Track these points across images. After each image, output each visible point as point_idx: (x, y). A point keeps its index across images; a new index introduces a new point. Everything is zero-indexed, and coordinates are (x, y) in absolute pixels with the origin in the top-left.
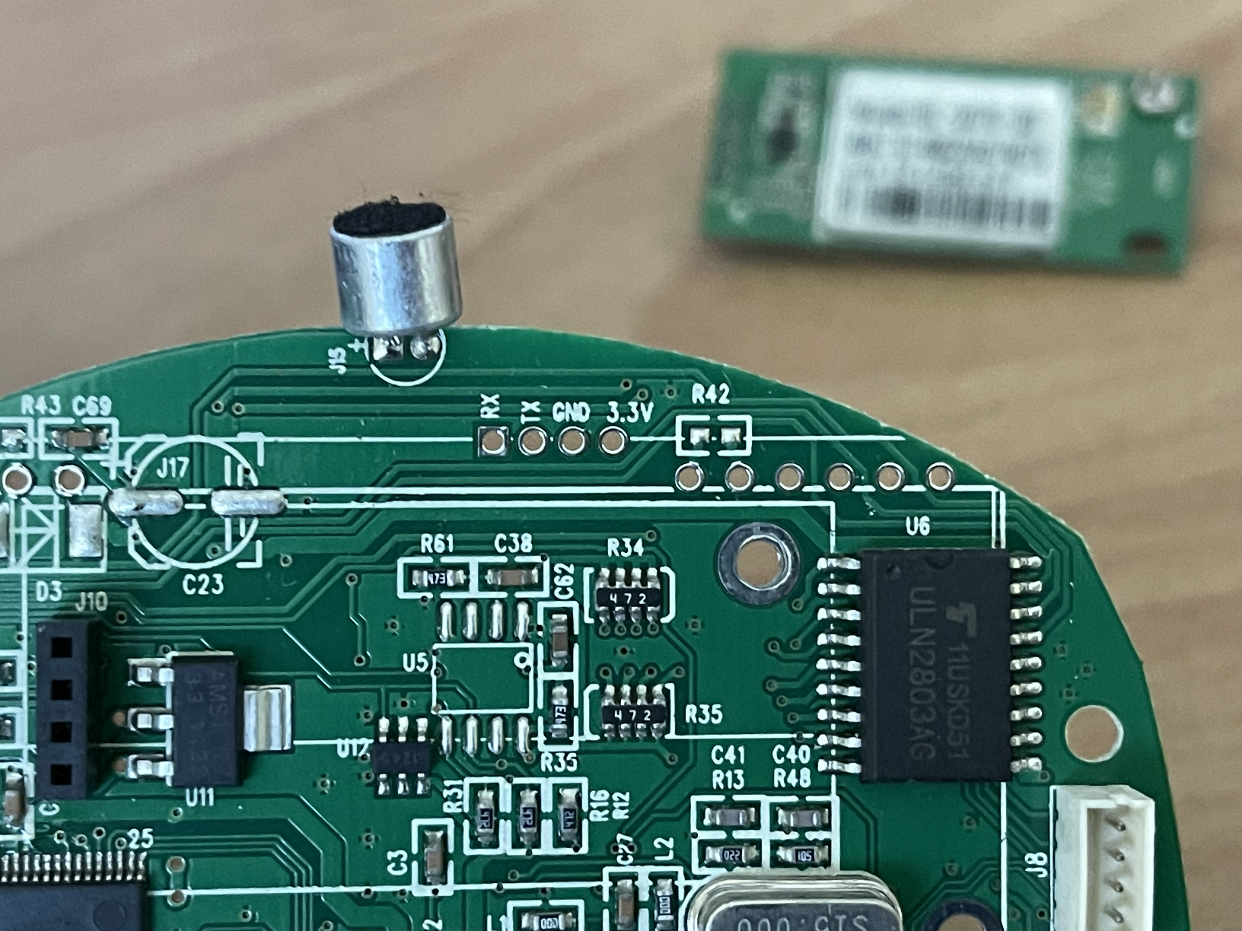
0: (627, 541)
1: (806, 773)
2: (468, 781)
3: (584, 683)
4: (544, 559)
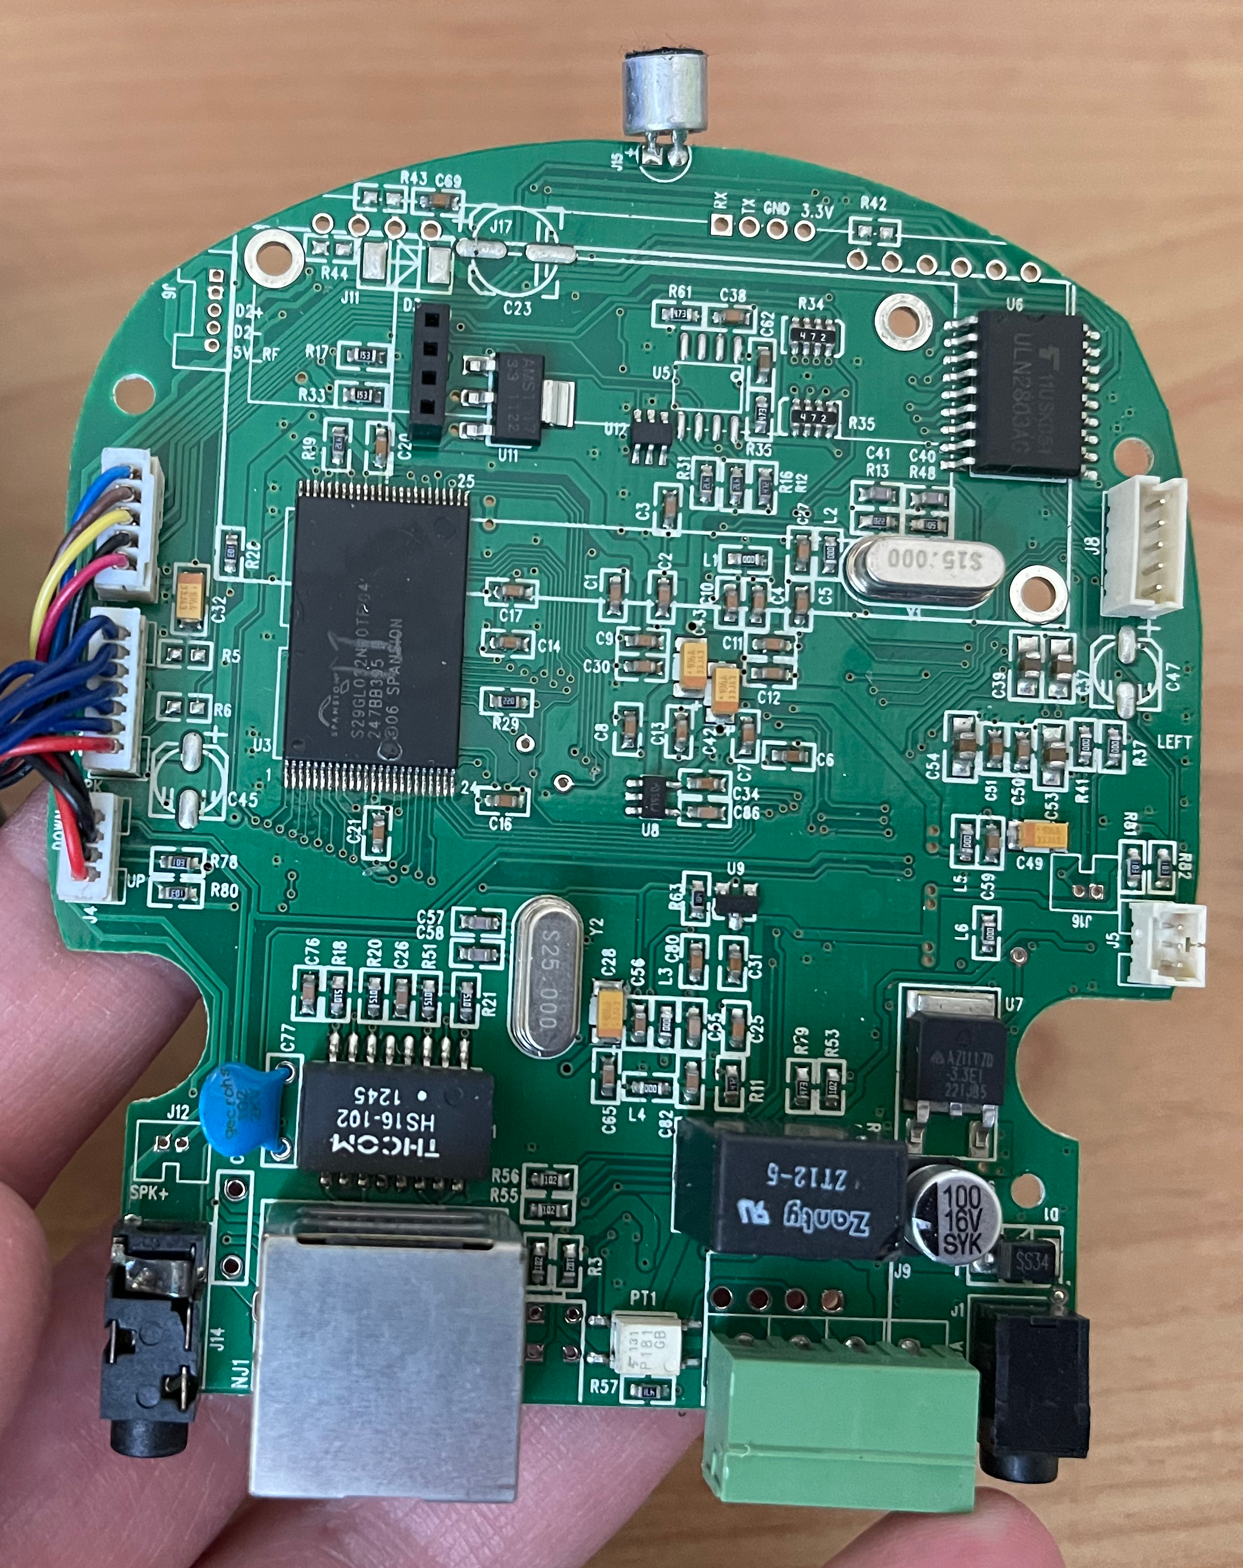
0: (812, 299)
1: (932, 470)
2: (695, 458)
3: (779, 396)
4: (754, 308)
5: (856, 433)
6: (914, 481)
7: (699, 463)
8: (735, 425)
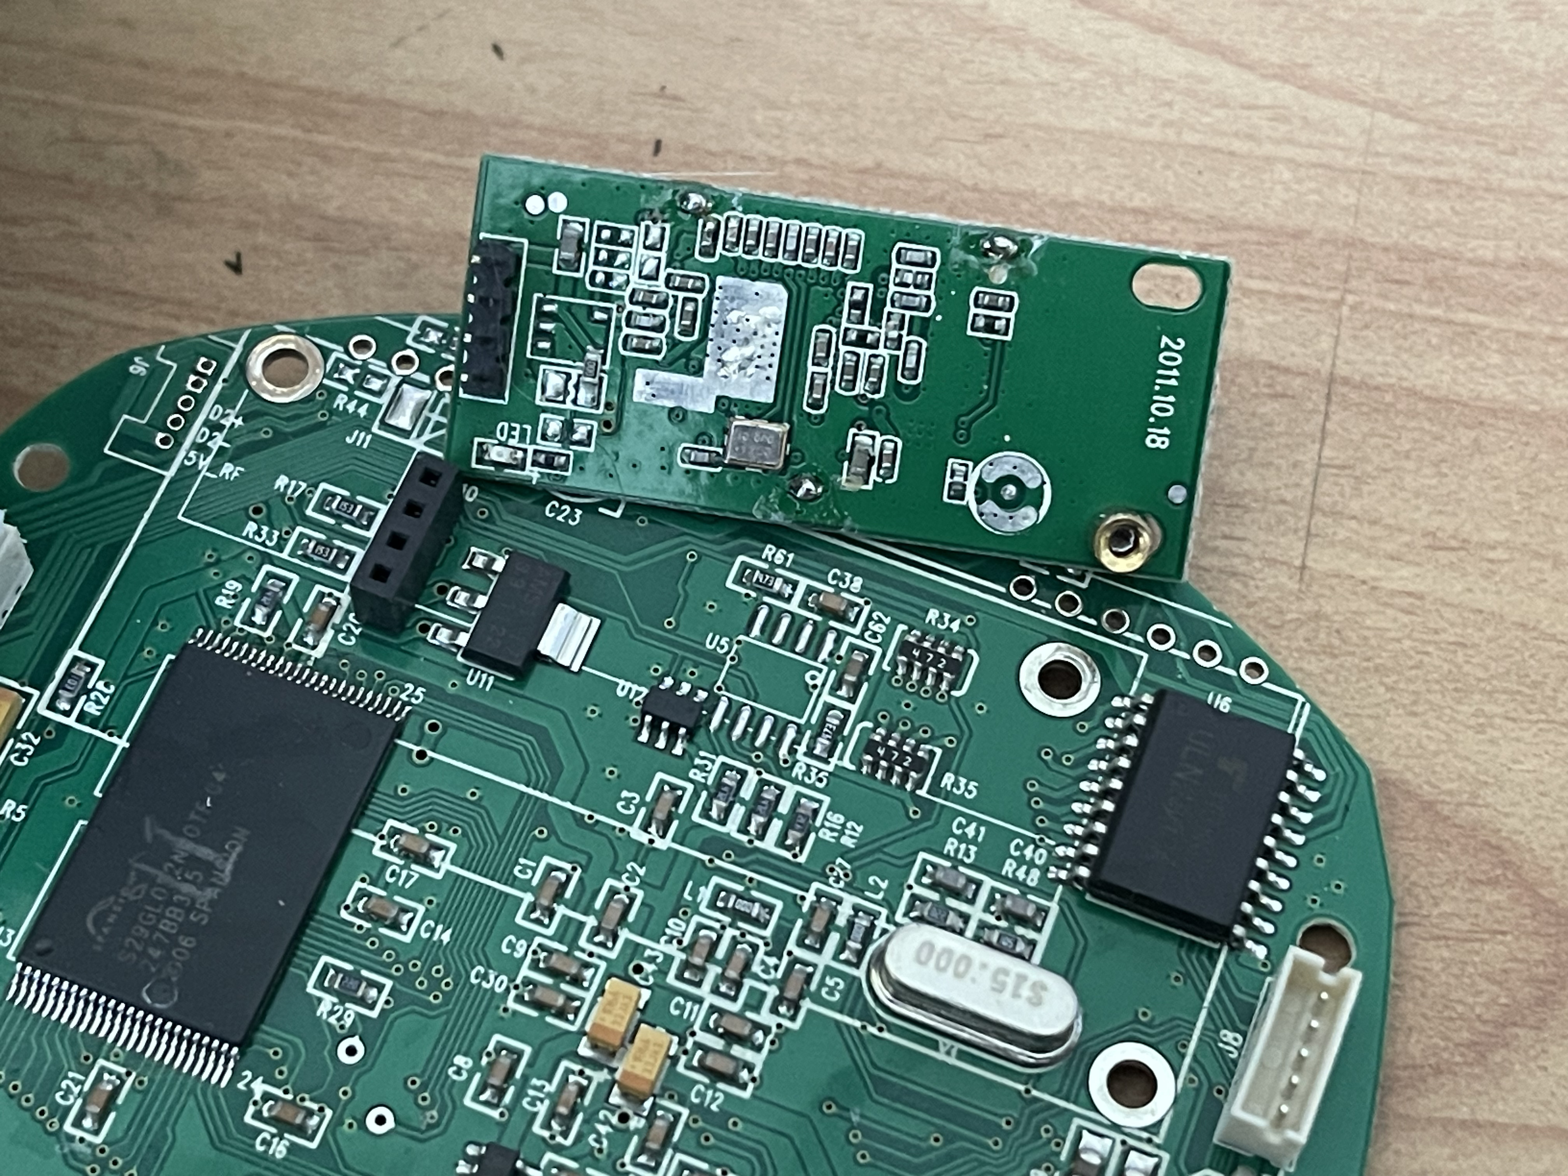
0: (947, 616)
1: (1035, 873)
2: (722, 759)
3: (861, 718)
4: (867, 603)
5: (948, 796)
6: (1005, 879)
7: (725, 767)
8: (791, 733)
